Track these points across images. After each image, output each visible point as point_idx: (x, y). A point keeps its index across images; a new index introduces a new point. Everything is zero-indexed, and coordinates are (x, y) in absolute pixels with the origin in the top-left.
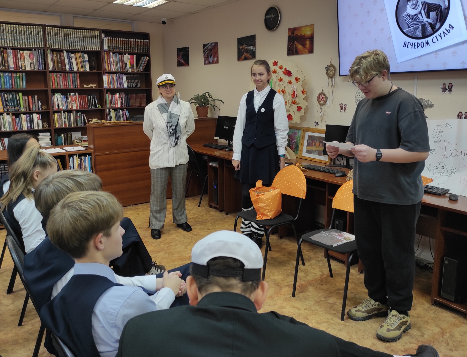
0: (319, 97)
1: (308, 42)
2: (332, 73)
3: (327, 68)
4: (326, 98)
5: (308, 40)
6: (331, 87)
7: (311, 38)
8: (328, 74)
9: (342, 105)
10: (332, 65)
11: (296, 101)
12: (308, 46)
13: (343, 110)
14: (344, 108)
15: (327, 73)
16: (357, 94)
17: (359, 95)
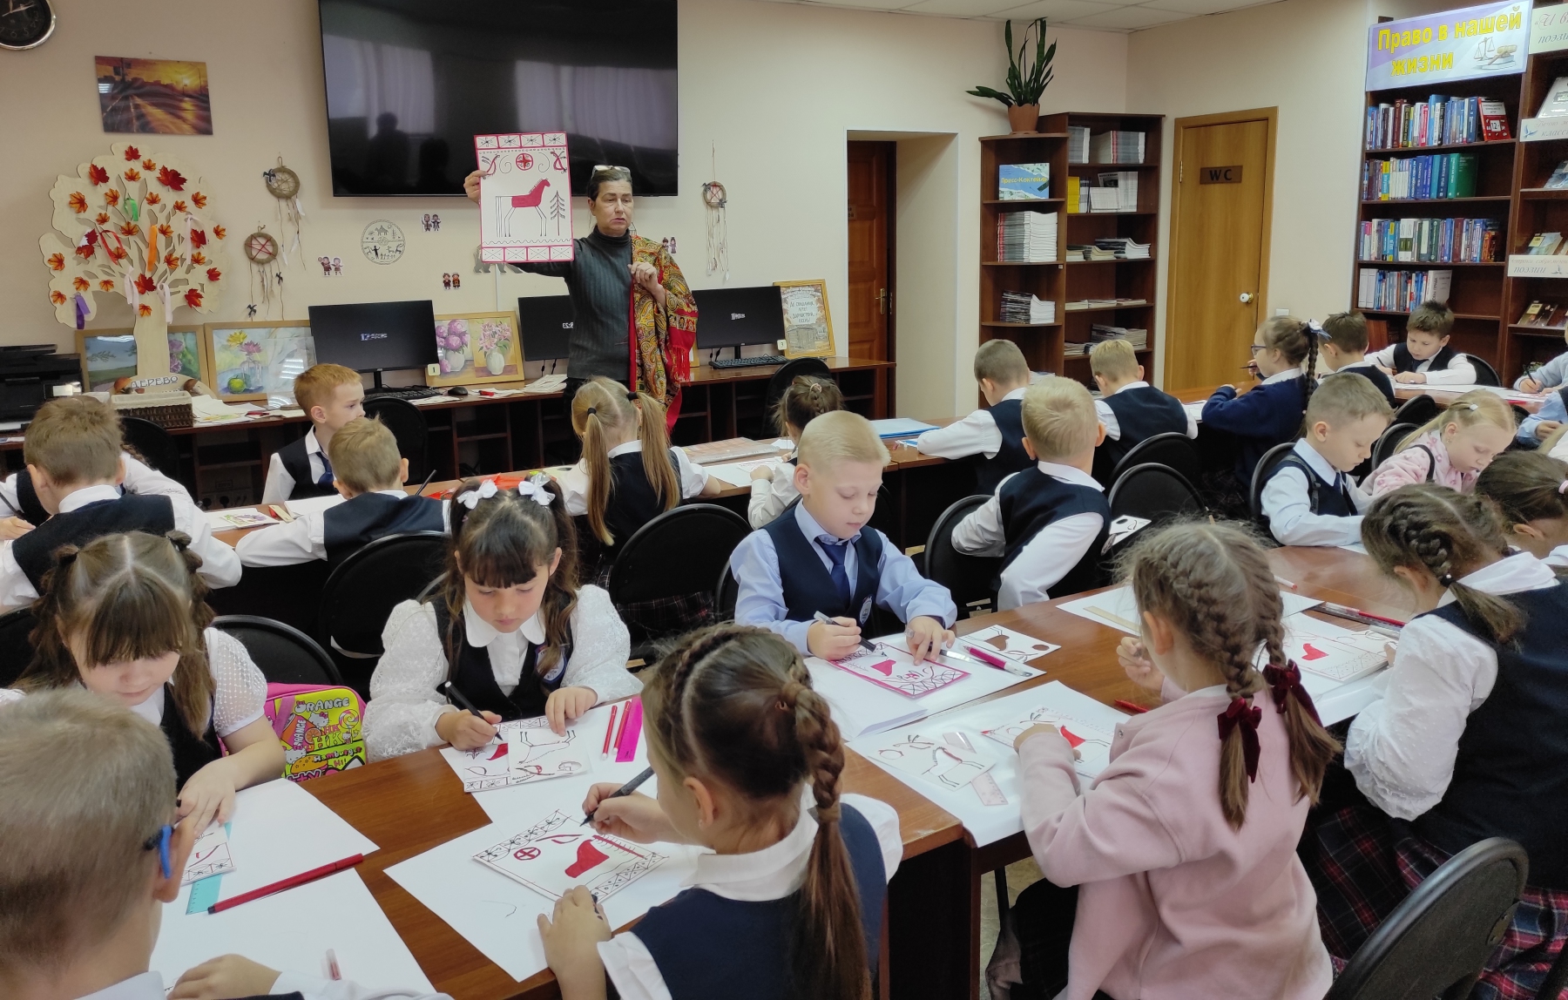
0: (248, 245)
1: (188, 105)
2: (286, 188)
3: (270, 175)
4: (274, 245)
5: (187, 99)
6: (290, 219)
7: (201, 97)
8: (272, 191)
9: (326, 261)
10: (283, 170)
11: (202, 255)
12: (189, 116)
13: (332, 272)
14: (333, 268)
15: (269, 186)
16: (367, 235)
17: (370, 237)
